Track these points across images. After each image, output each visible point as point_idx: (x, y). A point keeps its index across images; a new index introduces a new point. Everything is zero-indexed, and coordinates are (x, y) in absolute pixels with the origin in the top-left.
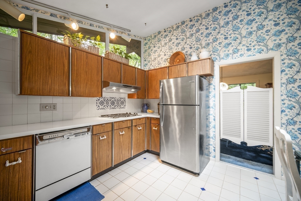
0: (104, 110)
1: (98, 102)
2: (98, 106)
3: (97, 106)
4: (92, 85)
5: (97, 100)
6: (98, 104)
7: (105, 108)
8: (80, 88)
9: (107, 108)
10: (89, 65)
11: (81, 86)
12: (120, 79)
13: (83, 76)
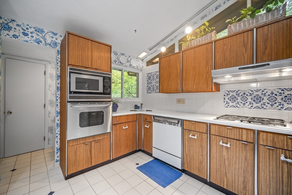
0: (237, 108)
1: (226, 98)
2: (226, 102)
3: (224, 102)
4: (200, 79)
5: (225, 95)
6: (227, 100)
7: (238, 105)
8: (189, 84)
9: (243, 105)
10: (196, 59)
11: (190, 82)
12: (251, 56)
13: (191, 72)
